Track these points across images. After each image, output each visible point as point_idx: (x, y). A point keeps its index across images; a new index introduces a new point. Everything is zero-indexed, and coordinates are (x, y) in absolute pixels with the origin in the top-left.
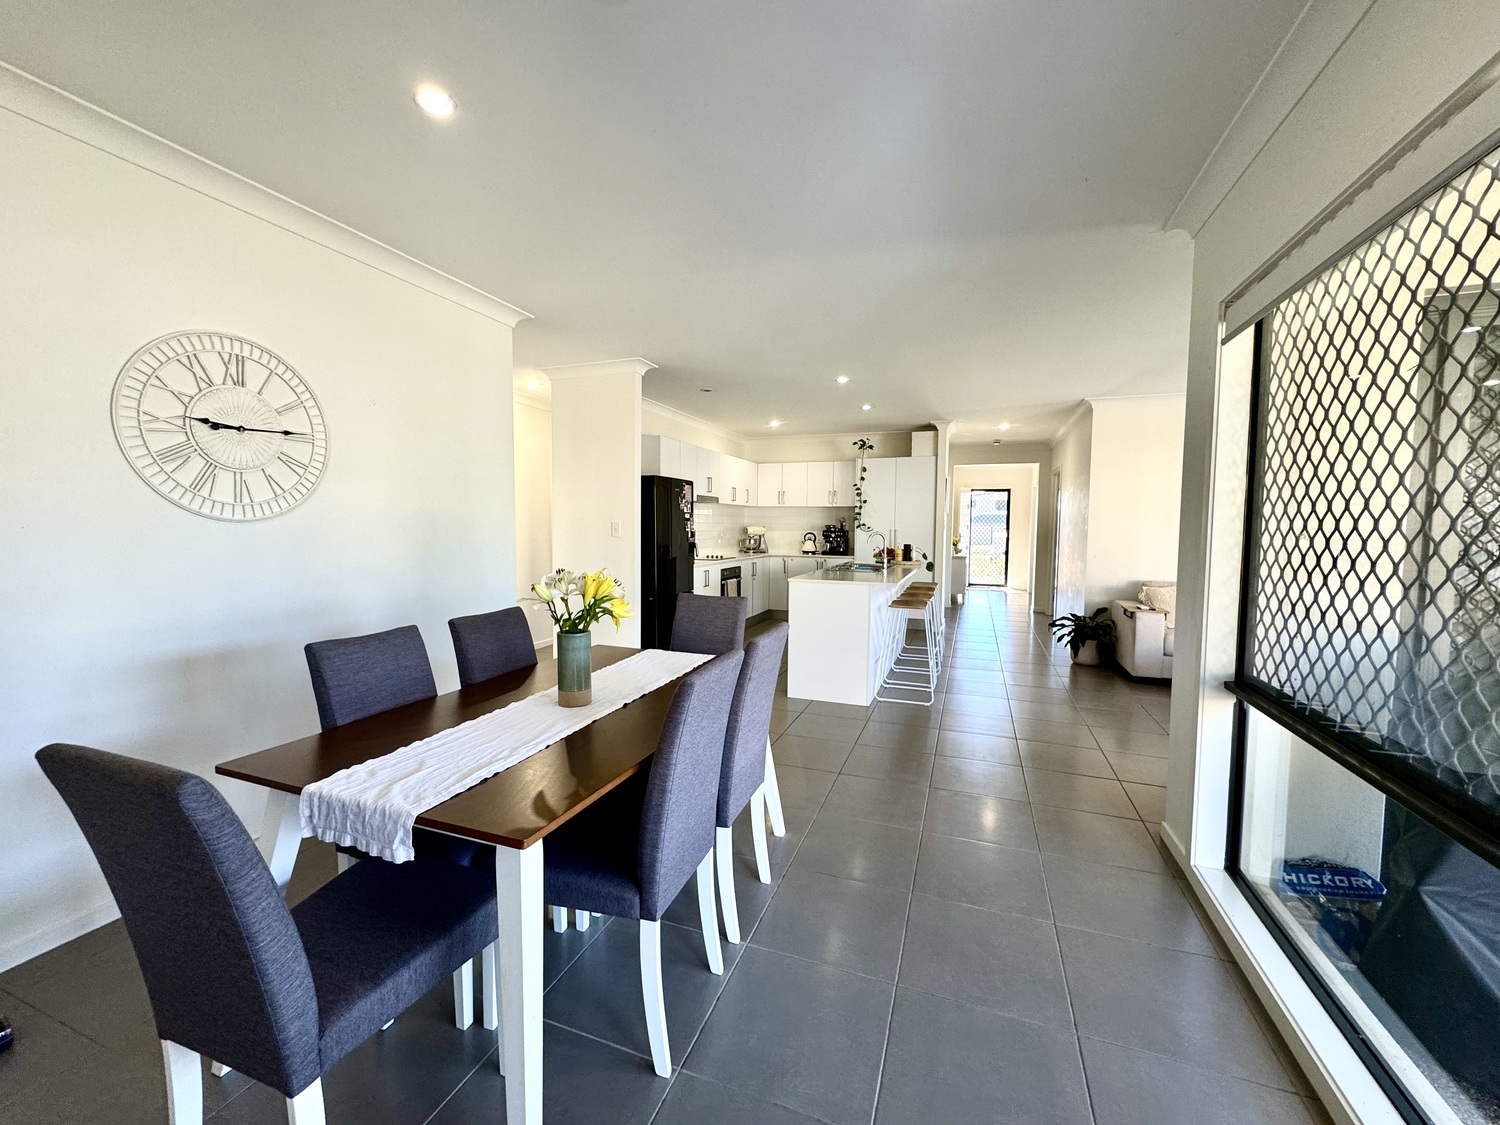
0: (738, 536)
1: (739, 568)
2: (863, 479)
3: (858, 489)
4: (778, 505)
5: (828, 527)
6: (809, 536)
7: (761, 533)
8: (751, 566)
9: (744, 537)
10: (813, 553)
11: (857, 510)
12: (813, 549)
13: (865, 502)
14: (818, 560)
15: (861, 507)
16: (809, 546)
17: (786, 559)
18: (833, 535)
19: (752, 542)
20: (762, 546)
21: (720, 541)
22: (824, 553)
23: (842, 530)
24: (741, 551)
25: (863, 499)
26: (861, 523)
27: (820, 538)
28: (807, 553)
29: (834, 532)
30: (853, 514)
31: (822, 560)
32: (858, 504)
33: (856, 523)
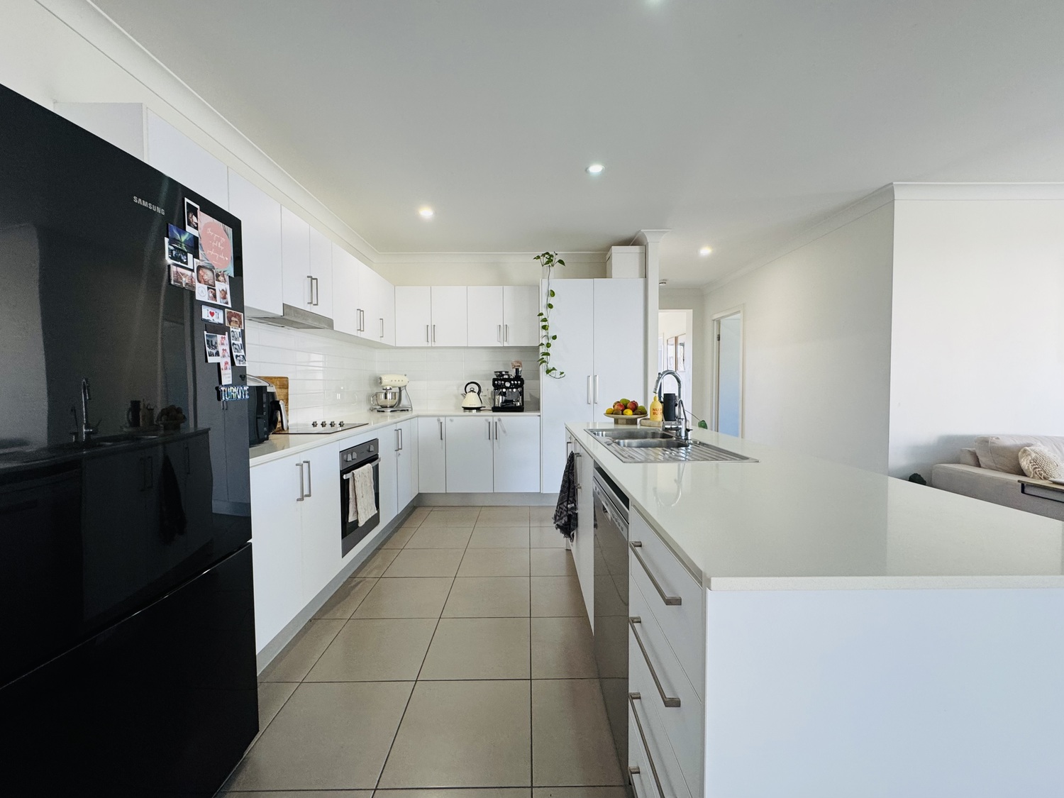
0: (368, 389)
1: (375, 442)
2: (550, 306)
3: (545, 320)
4: (425, 344)
5: (500, 374)
6: (473, 386)
7: (400, 384)
8: (394, 433)
9: (375, 390)
10: (478, 409)
11: (542, 349)
12: (478, 405)
13: (554, 338)
14: (490, 419)
15: (548, 345)
16: (472, 400)
17: (442, 420)
18: (508, 384)
19: (389, 396)
20: (404, 402)
21: (339, 396)
22: (495, 409)
23: (518, 377)
24: (372, 410)
25: (551, 334)
26: (550, 367)
27: (488, 387)
28: (470, 409)
29: (509, 380)
30: (537, 354)
31: (496, 419)
32: (544, 341)
33: (543, 368)
